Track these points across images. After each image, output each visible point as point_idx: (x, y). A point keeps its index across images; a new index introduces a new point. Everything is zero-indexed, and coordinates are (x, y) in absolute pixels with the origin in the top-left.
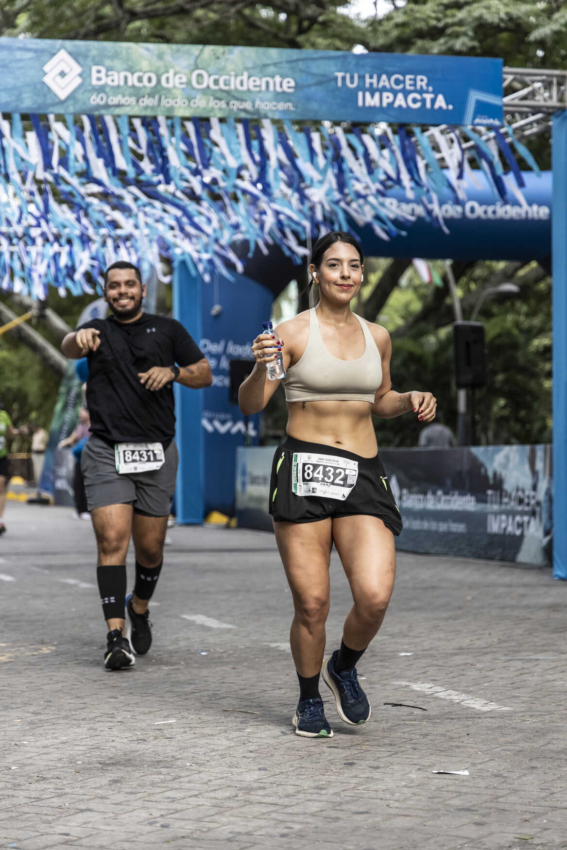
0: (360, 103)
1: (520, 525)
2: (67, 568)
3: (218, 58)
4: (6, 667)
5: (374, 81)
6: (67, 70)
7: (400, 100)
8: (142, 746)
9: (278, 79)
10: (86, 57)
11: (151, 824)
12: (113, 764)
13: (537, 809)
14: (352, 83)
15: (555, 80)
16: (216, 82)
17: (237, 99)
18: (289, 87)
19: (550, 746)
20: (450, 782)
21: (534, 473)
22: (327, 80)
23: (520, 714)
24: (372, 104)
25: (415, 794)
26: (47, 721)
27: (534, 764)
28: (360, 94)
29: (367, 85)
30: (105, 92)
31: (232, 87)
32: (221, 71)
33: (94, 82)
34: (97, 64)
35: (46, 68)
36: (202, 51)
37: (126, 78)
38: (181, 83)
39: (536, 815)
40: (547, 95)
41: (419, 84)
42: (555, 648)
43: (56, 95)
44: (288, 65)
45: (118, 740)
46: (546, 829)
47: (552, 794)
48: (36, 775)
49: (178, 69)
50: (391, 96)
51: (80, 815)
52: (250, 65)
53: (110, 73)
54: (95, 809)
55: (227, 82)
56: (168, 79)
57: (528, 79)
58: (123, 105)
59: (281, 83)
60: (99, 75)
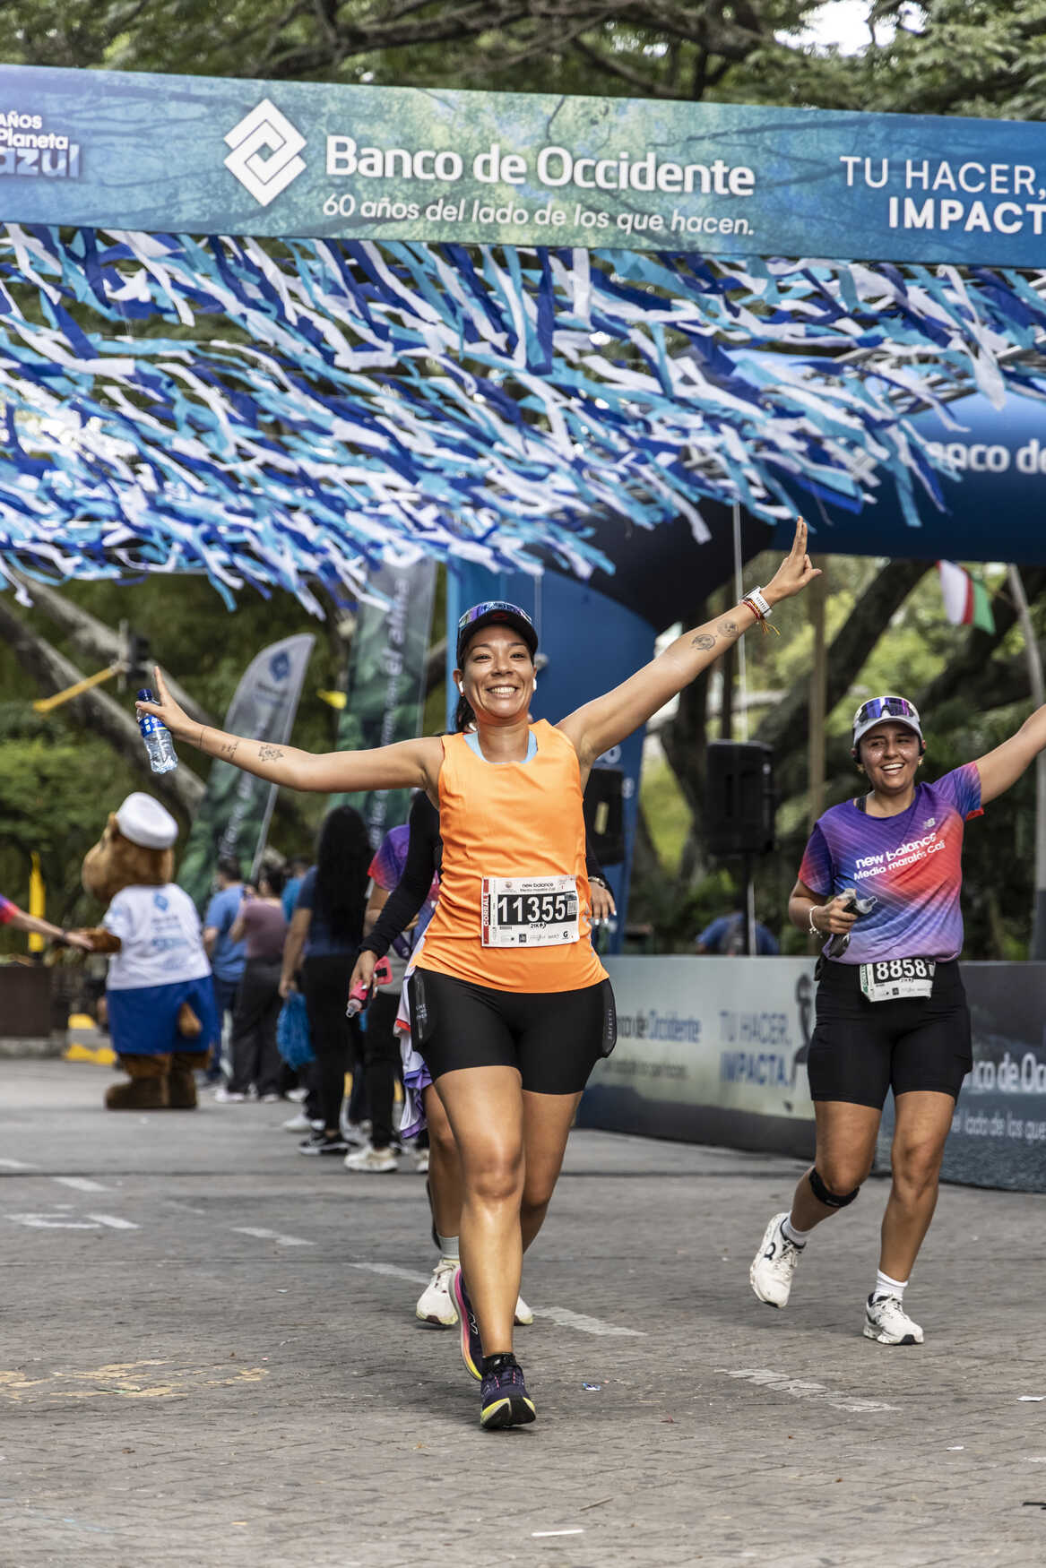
0: (894, 222)
3: (594, 122)
5: (924, 174)
6: (274, 143)
7: (978, 216)
9: (719, 168)
10: (315, 116)
14: (876, 179)
16: (589, 172)
17: (633, 210)
18: (741, 186)
22: (821, 172)
24: (919, 224)
28: (894, 202)
29: (909, 185)
30: (353, 192)
31: (623, 184)
32: (597, 149)
33: (332, 169)
34: (338, 133)
35: (232, 139)
36: (559, 106)
37: (398, 160)
38: (514, 175)
41: (1018, 181)
43: (251, 196)
44: (743, 140)
49: (509, 144)
50: (958, 206)
52: (662, 138)
53: (365, 151)
55: (612, 174)
56: (486, 163)
58: (392, 219)
59: (726, 176)
60: (341, 155)
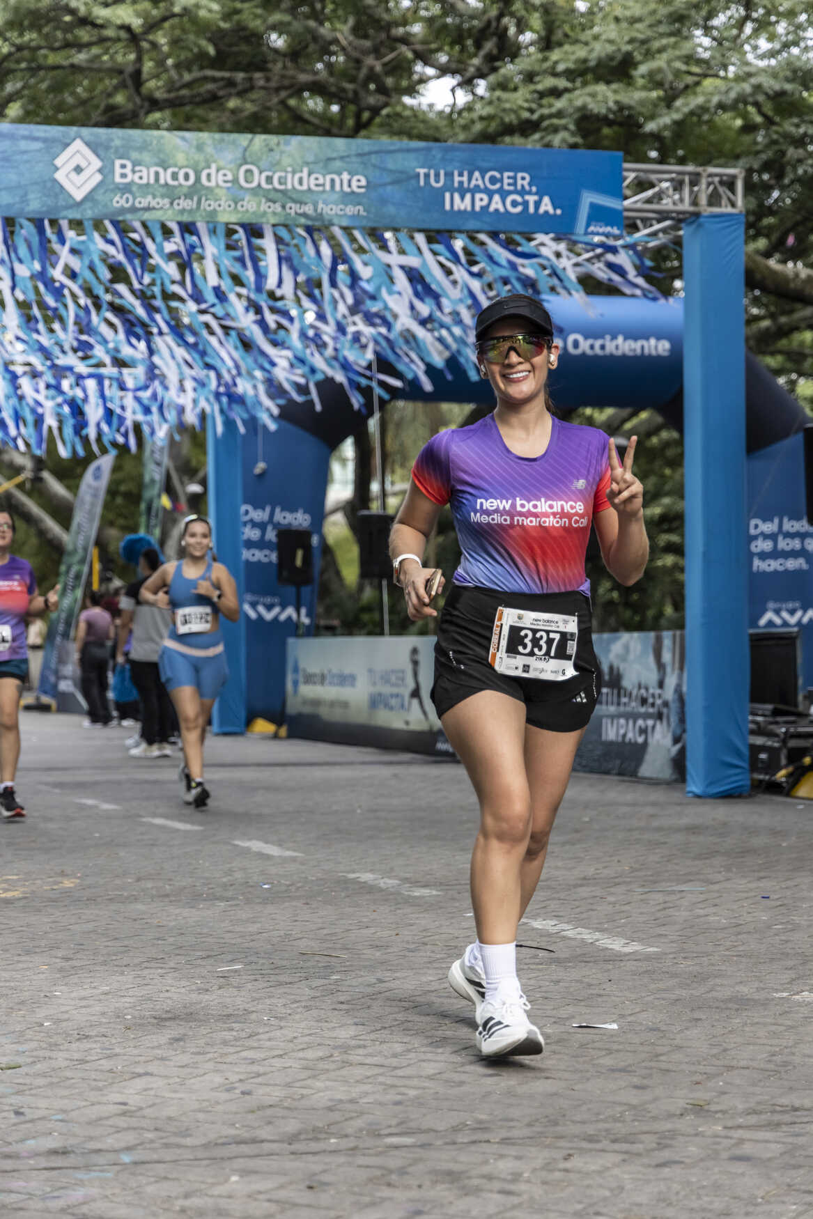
0: (448, 206)
1: (643, 731)
2: (81, 786)
3: (271, 150)
4: (22, 903)
5: (465, 179)
6: (83, 164)
7: (497, 203)
8: (206, 997)
9: (346, 176)
10: (107, 148)
11: (228, 1090)
12: (170, 1018)
13: (709, 1069)
14: (437, 181)
15: (687, 179)
16: (269, 180)
17: (295, 201)
18: (360, 187)
19: (714, 994)
20: (597, 1038)
21: (661, 666)
22: (406, 178)
23: (671, 956)
24: (463, 207)
25: (554, 1052)
26: (81, 968)
27: (697, 1015)
28: (448, 195)
29: (456, 185)
30: (131, 192)
31: (289, 186)
32: (275, 166)
33: (118, 179)
34: (121, 158)
35: (58, 162)
36: (251, 141)
37: (157, 174)
38: (226, 181)
39: (710, 1077)
40: (677, 197)
41: (520, 182)
42: (702, 877)
43: (70, 196)
44: (358, 160)
45: (173, 989)
46: (725, 1093)
47: (725, 1050)
48: (76, 1032)
49: (222, 163)
50: (485, 197)
51: (137, 1080)
52: (311, 159)
53: (137, 168)
54: (156, 1072)
55: (283, 180)
56: (209, 175)
57: (653, 177)
58: (154, 208)
59: (350, 181)
60: (124, 171)
